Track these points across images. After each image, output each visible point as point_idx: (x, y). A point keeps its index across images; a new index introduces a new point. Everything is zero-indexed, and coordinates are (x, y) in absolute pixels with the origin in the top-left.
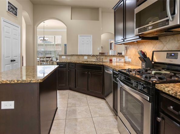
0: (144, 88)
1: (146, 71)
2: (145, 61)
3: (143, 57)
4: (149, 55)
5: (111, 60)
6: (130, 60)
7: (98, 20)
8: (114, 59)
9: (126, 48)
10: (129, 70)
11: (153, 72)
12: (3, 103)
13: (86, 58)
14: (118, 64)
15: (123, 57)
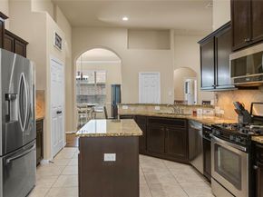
0: (242, 141)
1: (244, 125)
2: (242, 114)
3: (241, 109)
4: (247, 108)
5: (195, 112)
6: (222, 112)
7: (169, 49)
8: (199, 111)
9: (217, 95)
10: (225, 125)
11: (251, 127)
12: (106, 155)
13: (157, 108)
14: (205, 117)
15: (212, 107)
